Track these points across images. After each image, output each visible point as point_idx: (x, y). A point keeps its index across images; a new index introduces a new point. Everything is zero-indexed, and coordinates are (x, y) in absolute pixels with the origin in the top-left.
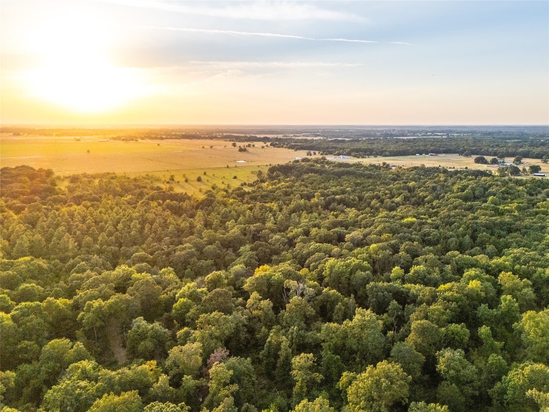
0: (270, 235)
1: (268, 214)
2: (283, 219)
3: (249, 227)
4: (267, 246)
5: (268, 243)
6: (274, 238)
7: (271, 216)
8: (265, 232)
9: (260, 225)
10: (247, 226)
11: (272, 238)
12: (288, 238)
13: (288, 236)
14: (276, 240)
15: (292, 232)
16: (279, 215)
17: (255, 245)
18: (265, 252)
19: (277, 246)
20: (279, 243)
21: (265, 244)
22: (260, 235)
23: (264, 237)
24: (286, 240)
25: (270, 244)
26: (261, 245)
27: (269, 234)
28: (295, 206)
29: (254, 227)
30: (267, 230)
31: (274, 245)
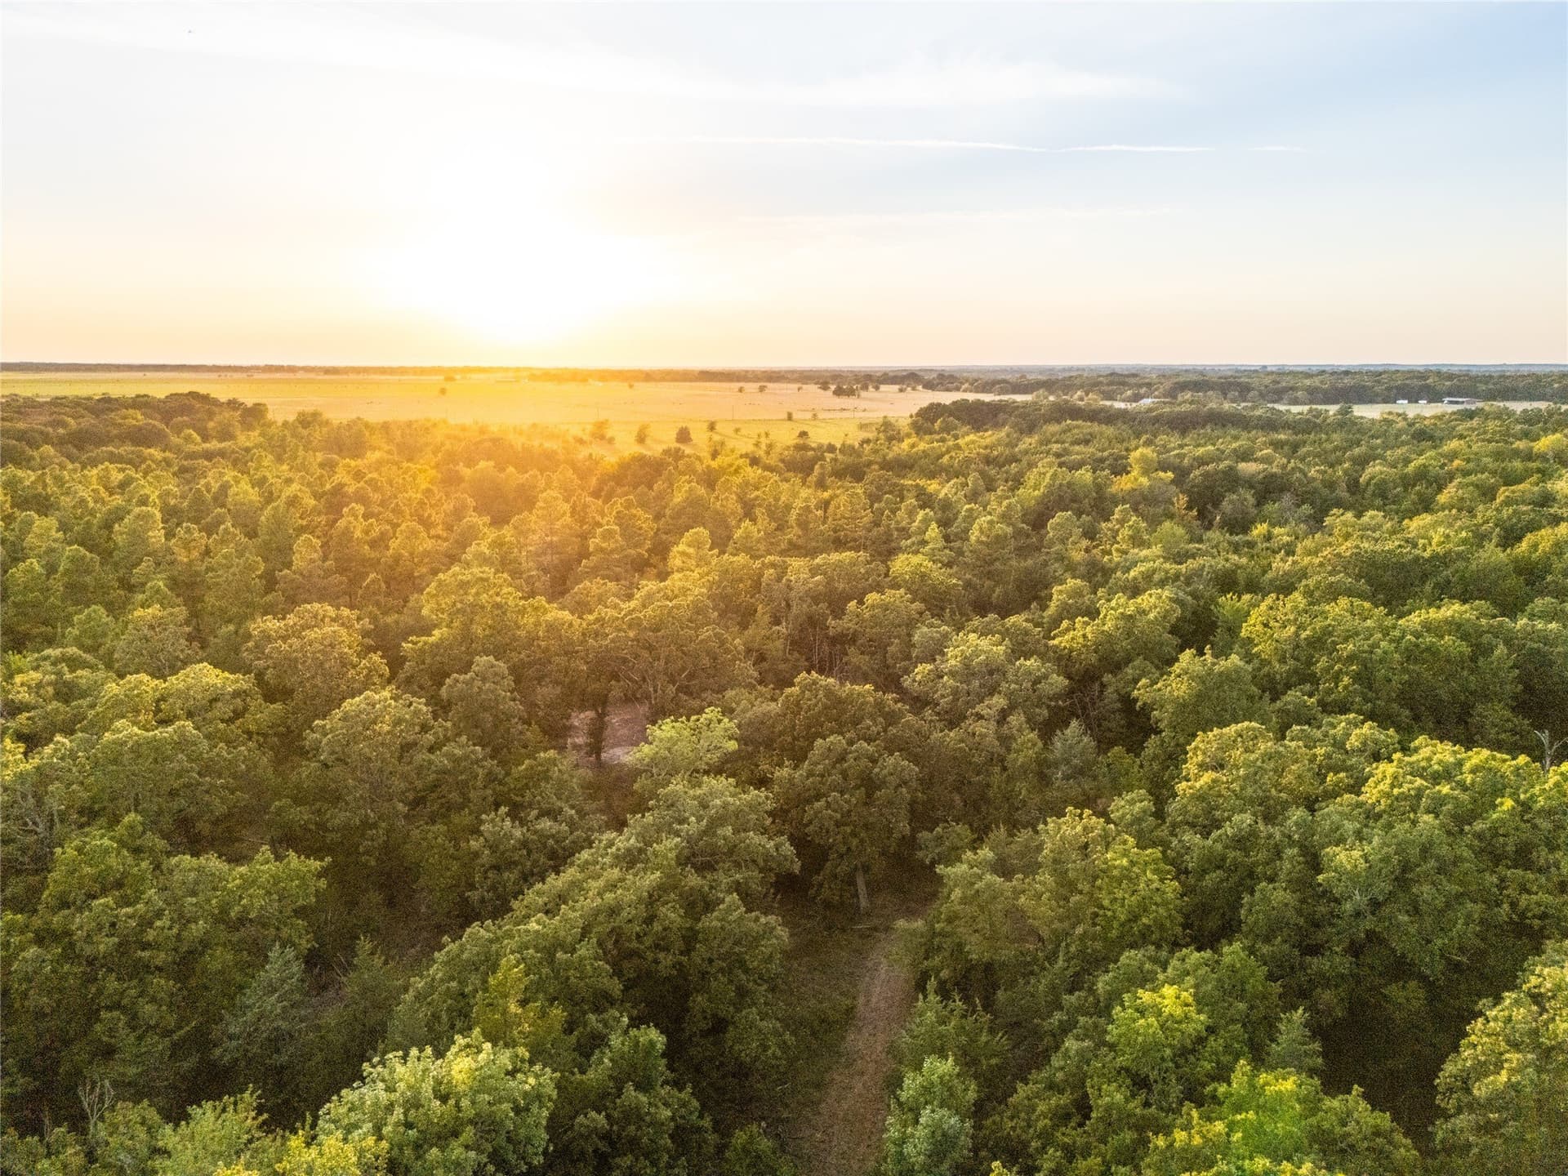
0: (921, 633)
1: (911, 514)
2: (999, 540)
3: (783, 570)
4: (892, 718)
5: (903, 694)
6: (953, 659)
7: (926, 522)
8: (886, 608)
9: (853, 564)
10: (773, 565)
11: (934, 652)
12: (1064, 661)
13: (1060, 642)
14: (967, 671)
15: (1092, 613)
16: (971, 518)
17: (796, 706)
18: (870, 784)
19: (980, 728)
20: (999, 701)
21: (879, 705)
22: (846, 624)
23: (877, 646)
24: (1058, 682)
25: (919, 703)
26: (839, 715)
27: (911, 624)
28: (1051, 493)
29: (814, 571)
30: (893, 596)
31: (953, 719)
